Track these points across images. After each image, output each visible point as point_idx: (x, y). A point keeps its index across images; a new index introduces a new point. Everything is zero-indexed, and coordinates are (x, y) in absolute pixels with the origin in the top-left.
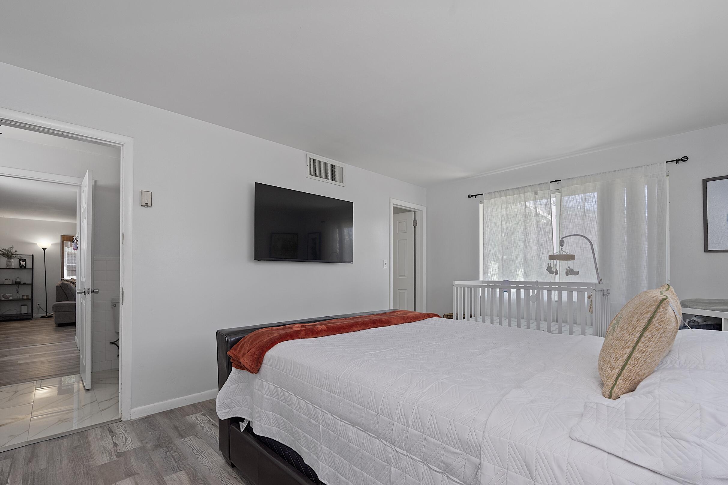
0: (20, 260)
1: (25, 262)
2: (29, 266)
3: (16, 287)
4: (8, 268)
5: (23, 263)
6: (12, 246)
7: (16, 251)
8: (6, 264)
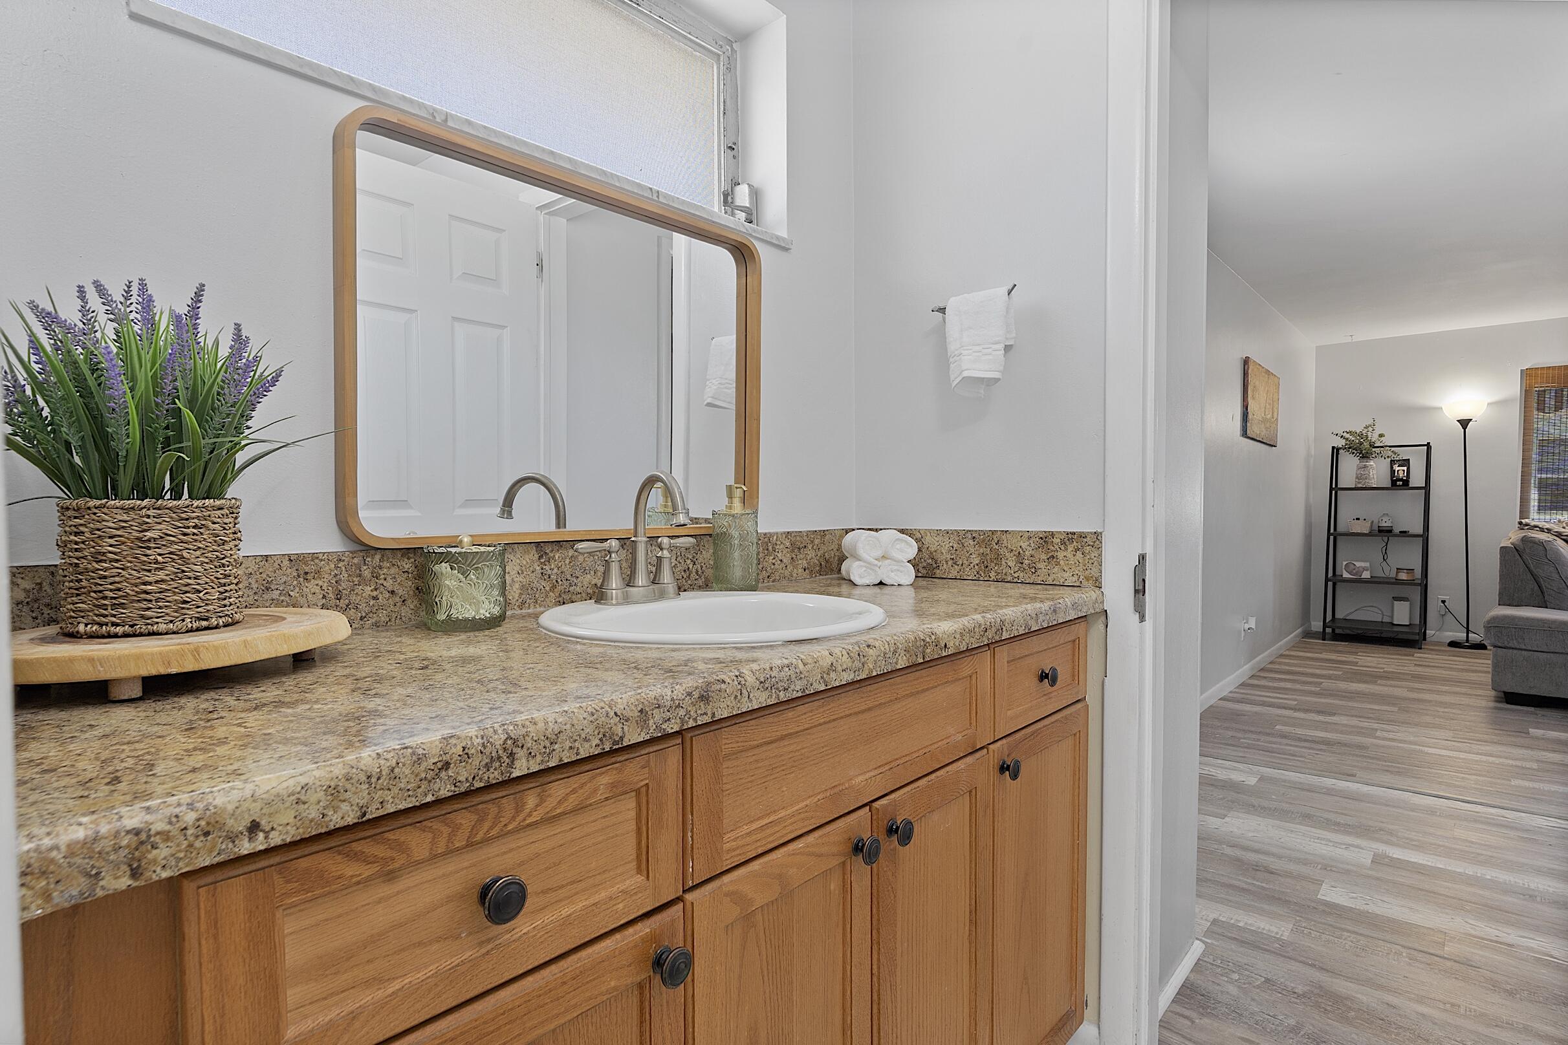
0: (1392, 462)
1: (1405, 468)
2: (1417, 479)
3: (1379, 542)
4: (1360, 486)
5: (1400, 471)
6: (1370, 422)
7: (1381, 436)
8: (1355, 476)
